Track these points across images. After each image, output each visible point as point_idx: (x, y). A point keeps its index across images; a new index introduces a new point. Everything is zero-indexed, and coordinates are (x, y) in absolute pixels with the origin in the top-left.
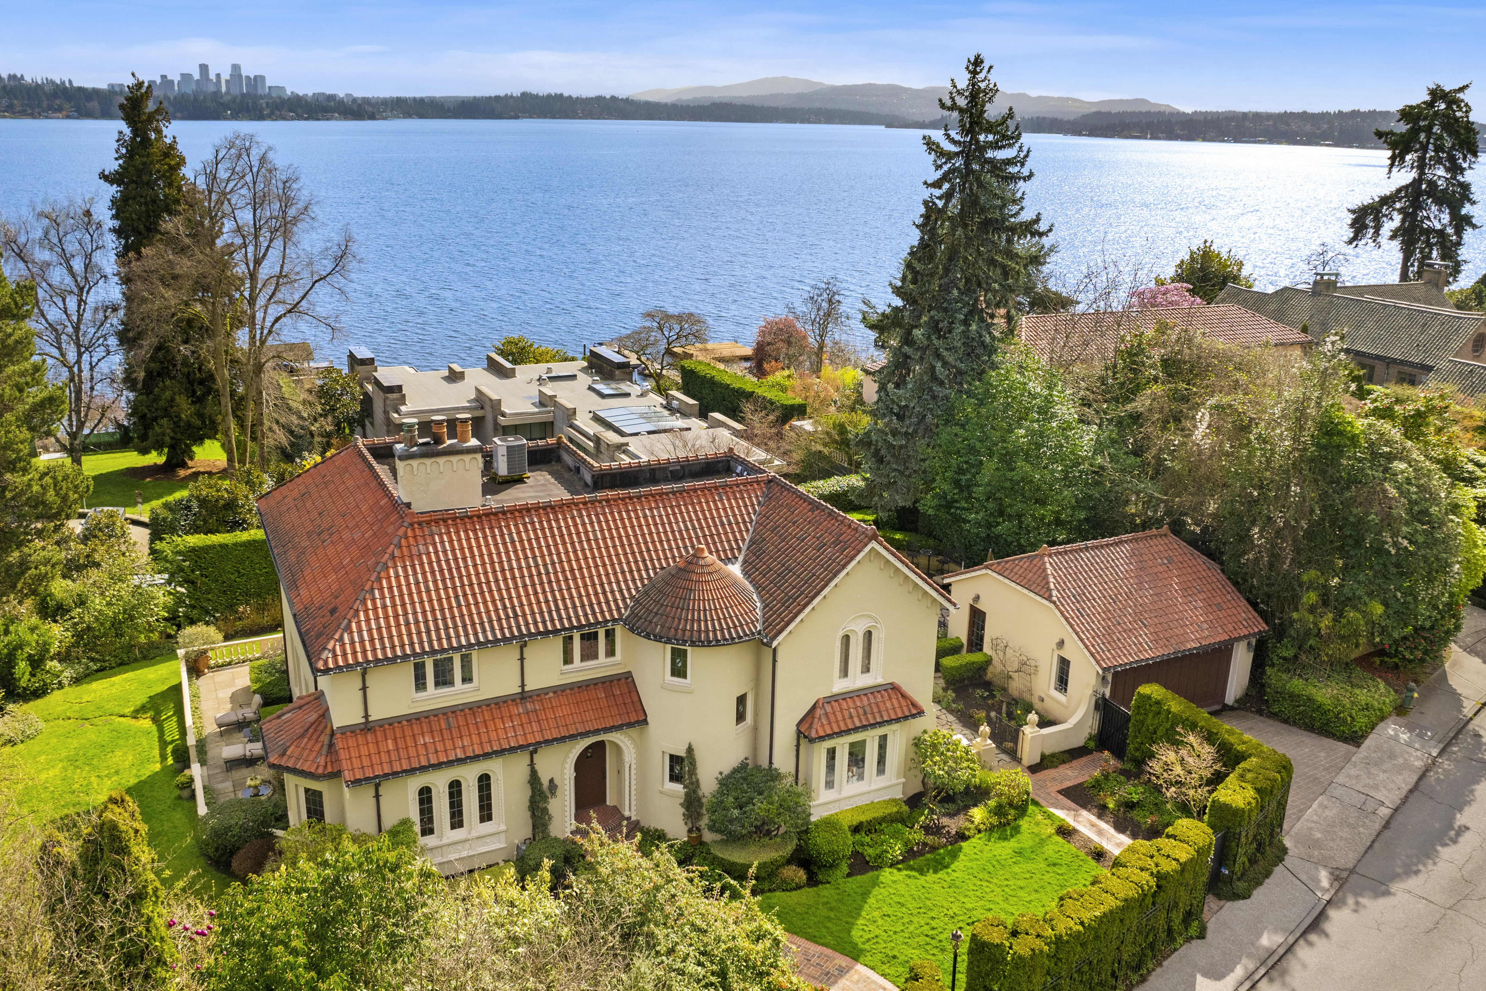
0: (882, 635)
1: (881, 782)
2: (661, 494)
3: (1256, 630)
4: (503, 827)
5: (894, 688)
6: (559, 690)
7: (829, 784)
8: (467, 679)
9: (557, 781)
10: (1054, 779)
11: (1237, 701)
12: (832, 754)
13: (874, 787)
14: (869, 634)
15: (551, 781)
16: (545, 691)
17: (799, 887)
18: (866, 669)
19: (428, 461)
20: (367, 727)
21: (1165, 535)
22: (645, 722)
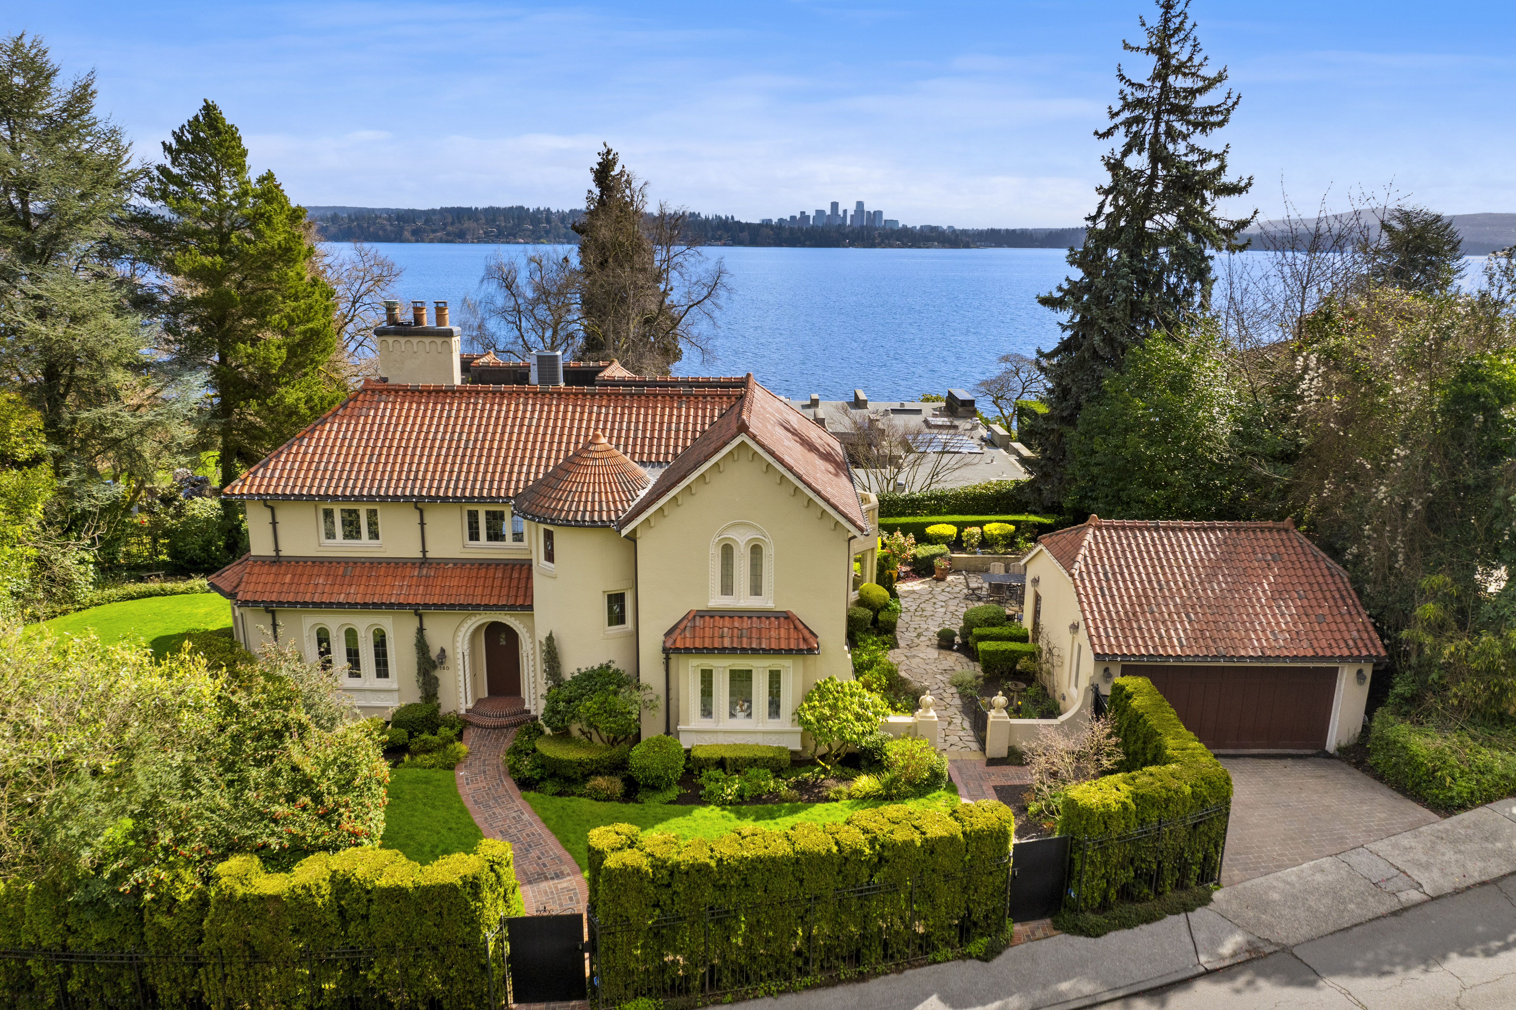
0: (772, 552)
1: (773, 725)
2: (617, 395)
3: (1364, 653)
4: (395, 686)
5: (787, 617)
6: (459, 564)
7: (707, 711)
8: (374, 535)
9: (449, 652)
10: (1004, 775)
11: (1339, 749)
12: (707, 677)
13: (760, 727)
14: (756, 550)
15: (443, 651)
16: (445, 561)
17: (608, 799)
18: (756, 589)
19: (402, 340)
20: (277, 560)
21: (1286, 531)
22: (530, 607)
